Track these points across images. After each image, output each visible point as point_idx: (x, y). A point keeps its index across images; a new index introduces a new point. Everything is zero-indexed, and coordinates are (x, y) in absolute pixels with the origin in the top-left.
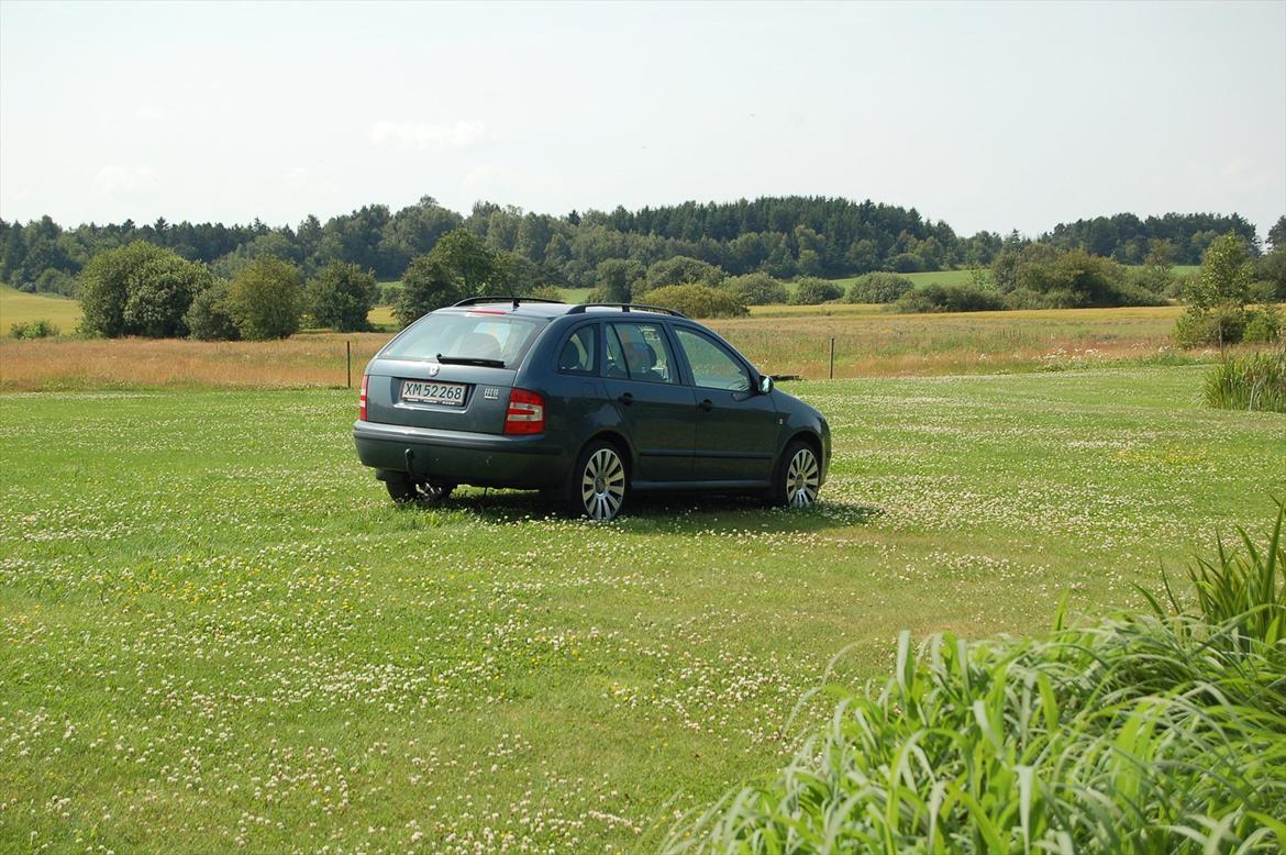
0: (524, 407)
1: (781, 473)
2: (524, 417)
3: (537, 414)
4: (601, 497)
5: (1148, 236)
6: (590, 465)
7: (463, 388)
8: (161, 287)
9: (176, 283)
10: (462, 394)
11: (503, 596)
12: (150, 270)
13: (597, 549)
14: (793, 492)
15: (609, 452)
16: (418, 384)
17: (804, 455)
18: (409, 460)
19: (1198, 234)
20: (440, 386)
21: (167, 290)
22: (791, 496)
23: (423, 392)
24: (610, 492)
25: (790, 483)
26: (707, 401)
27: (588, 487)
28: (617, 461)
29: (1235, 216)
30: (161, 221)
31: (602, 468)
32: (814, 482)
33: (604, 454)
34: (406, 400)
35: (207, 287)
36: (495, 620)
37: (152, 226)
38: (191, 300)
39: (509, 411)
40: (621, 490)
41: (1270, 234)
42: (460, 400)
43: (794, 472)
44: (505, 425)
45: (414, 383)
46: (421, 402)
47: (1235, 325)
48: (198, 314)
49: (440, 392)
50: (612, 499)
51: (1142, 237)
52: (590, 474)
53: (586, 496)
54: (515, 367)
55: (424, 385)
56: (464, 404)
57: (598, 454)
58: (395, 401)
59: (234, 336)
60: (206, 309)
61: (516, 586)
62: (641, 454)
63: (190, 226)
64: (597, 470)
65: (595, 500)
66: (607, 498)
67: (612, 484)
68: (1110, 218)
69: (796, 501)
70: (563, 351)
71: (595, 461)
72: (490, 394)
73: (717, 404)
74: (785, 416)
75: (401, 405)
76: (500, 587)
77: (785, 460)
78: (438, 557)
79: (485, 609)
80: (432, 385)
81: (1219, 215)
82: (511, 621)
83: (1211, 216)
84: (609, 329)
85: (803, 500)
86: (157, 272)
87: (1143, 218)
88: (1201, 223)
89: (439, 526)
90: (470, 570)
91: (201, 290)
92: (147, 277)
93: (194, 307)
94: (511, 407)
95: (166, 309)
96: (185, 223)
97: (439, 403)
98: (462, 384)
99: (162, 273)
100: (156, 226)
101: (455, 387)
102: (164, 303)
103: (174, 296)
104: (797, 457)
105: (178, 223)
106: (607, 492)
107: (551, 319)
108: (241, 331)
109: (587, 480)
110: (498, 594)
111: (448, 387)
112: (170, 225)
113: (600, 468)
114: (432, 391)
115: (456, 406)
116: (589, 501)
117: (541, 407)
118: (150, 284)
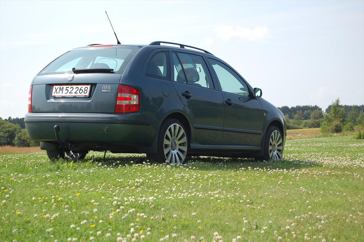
0: (127, 96)
1: (266, 143)
2: (127, 102)
3: (135, 100)
4: (175, 152)
5: (292, 112)
6: (168, 133)
7: (89, 87)
8: (6, 132)
9: (11, 131)
10: (88, 90)
11: (121, 207)
12: (3, 128)
13: (183, 177)
14: (271, 154)
15: (178, 126)
16: (62, 87)
17: (275, 133)
18: (57, 132)
19: (306, 111)
20: (75, 87)
21: (8, 133)
22: (271, 155)
23: (65, 91)
24: (180, 150)
25: (270, 148)
26: (229, 99)
27: (167, 146)
28: (182, 131)
29: (316, 106)
30: (10, 118)
31: (174, 135)
32: (280, 148)
33: (175, 126)
34: (55, 98)
35: (20, 132)
36: (116, 229)
37: (7, 119)
38: (15, 136)
39: (117, 98)
40: (185, 149)
41: (326, 110)
42: (87, 94)
43: (272, 142)
44: (115, 108)
45: (59, 87)
46: (63, 97)
47: (339, 127)
48: (17, 140)
49: (75, 90)
50: (180, 154)
51: (290, 113)
52: (167, 138)
53: (166, 151)
54: (120, 71)
55: (65, 87)
56: (90, 96)
57: (172, 126)
58: (48, 98)
59: (28, 146)
60: (19, 138)
61: (132, 199)
62: (196, 128)
63: (18, 119)
64: (171, 136)
65: (171, 154)
66: (177, 153)
67: (180, 145)
68: (281, 107)
69: (273, 158)
70: (148, 65)
71: (170, 130)
72: (105, 89)
73: (233, 102)
74: (266, 112)
75: (52, 100)
76: (118, 201)
77: (267, 136)
78: (70, 183)
79: (106, 219)
80: (70, 87)
81: (311, 106)
82: (132, 230)
83: (309, 106)
84: (174, 55)
85: (276, 158)
86: (5, 128)
87: (290, 107)
88: (306, 108)
89: (75, 169)
90: (94, 191)
91: (18, 133)
92: (2, 129)
93: (16, 138)
94: (119, 96)
95: (8, 139)
96: (17, 118)
97: (75, 97)
98: (88, 84)
99: (6, 128)
100: (8, 119)
101: (84, 87)
102: (7, 137)
103: (10, 135)
104: (273, 134)
105: (15, 118)
106: (177, 149)
107: (140, 47)
108: (30, 144)
109: (166, 142)
110: (118, 206)
111: (80, 87)
112: (13, 119)
113: (173, 135)
114: (70, 90)
115: (85, 98)
116: (168, 155)
117: (137, 96)
118: (3, 132)
